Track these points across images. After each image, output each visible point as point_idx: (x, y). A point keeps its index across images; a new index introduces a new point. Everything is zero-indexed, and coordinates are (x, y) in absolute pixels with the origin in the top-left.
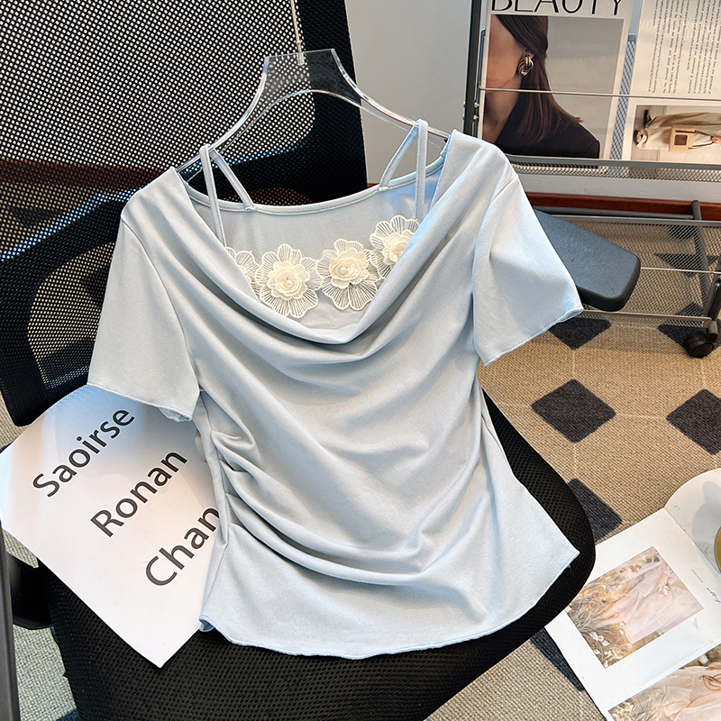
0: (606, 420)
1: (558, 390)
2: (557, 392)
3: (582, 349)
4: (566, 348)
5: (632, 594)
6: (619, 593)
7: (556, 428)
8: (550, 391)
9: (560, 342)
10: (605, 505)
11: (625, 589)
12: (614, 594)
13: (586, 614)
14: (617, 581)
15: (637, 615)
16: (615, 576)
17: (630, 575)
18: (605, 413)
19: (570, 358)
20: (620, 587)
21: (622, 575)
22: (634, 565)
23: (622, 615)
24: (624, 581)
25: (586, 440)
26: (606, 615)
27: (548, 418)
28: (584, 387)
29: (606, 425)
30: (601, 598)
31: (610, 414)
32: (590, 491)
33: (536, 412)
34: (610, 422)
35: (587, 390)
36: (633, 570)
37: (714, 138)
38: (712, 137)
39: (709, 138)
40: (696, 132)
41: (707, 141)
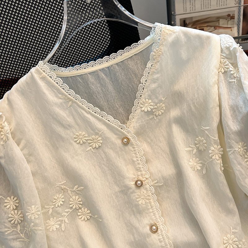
37: (216, 28)
38: (214, 27)
39: (213, 28)
40: (207, 26)
41: (213, 29)
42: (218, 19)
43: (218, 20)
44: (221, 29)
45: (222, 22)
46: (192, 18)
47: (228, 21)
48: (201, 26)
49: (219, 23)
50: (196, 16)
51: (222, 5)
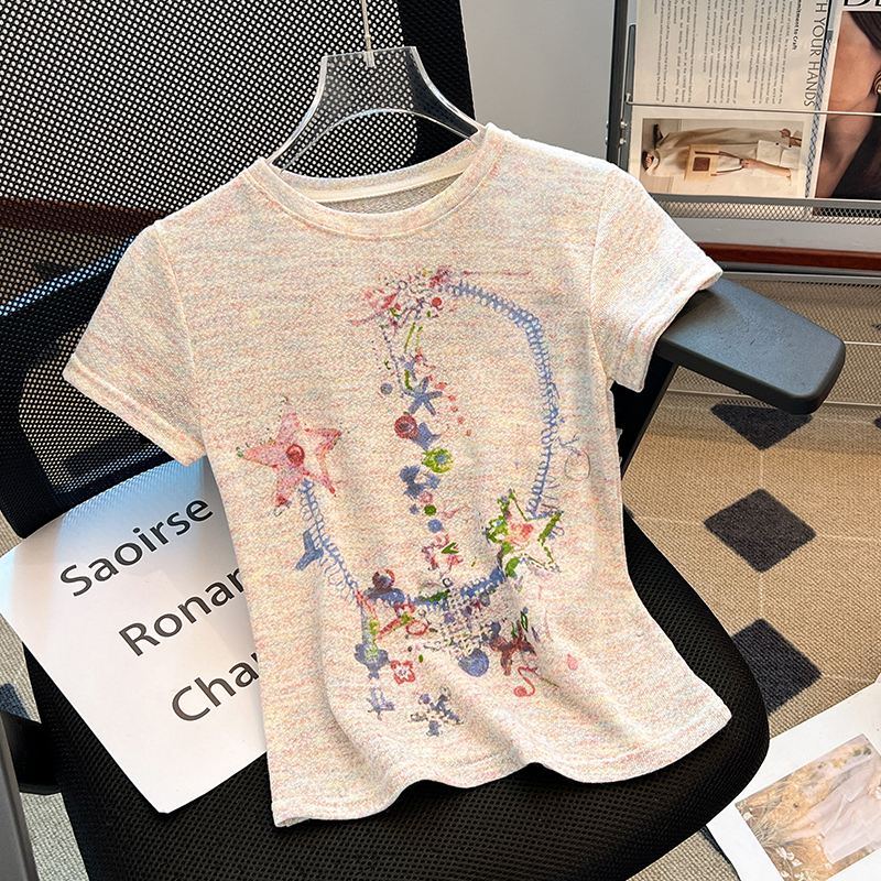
0: (802, 543)
1: (738, 503)
2: (737, 505)
3: (773, 450)
4: (751, 448)
5: (834, 797)
6: (817, 795)
7: (738, 552)
8: (728, 504)
9: (743, 439)
10: (798, 653)
11: (825, 790)
14: (815, 780)
15: (840, 825)
17: (831, 772)
18: (801, 534)
19: (756, 461)
20: (818, 787)
21: (820, 771)
22: (837, 759)
24: (824, 780)
25: (775, 568)
26: (798, 824)
27: (728, 540)
28: (774, 499)
29: (803, 548)
31: (808, 534)
32: (780, 635)
33: (712, 531)
34: (809, 544)
35: (779, 504)
36: (836, 764)
37: (744, 162)
38: (741, 160)
39: (738, 161)
40: (721, 154)
41: (736, 165)
42: (754, 137)
43: (754, 140)
44: (758, 167)
45: (765, 151)
46: (678, 122)
47: (783, 149)
48: (703, 150)
49: (756, 151)
50: (692, 118)
51: (767, 99)
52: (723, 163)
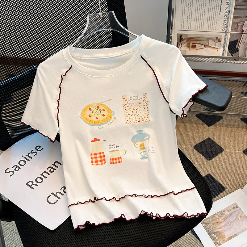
2: (203, 142)
3: (212, 126)
4: (206, 126)
5: (228, 220)
6: (223, 219)
7: (203, 155)
8: (200, 142)
9: (204, 124)
11: (225, 218)
12: (221, 220)
13: (210, 227)
14: (222, 215)
15: (229, 227)
16: (221, 213)
17: (227, 213)
18: (220, 150)
19: (207, 130)
20: (223, 217)
21: (224, 213)
22: (229, 209)
23: (223, 227)
24: (225, 215)
26: (217, 228)
28: (213, 141)
30: (216, 221)
32: (214, 178)
33: (195, 149)
34: (222, 153)
36: (228, 211)
43: (208, 40)
45: (211, 43)
46: (187, 35)
47: (216, 43)
48: (194, 42)
49: (209, 43)
50: (191, 34)
51: (212, 29)
52: (200, 46)
